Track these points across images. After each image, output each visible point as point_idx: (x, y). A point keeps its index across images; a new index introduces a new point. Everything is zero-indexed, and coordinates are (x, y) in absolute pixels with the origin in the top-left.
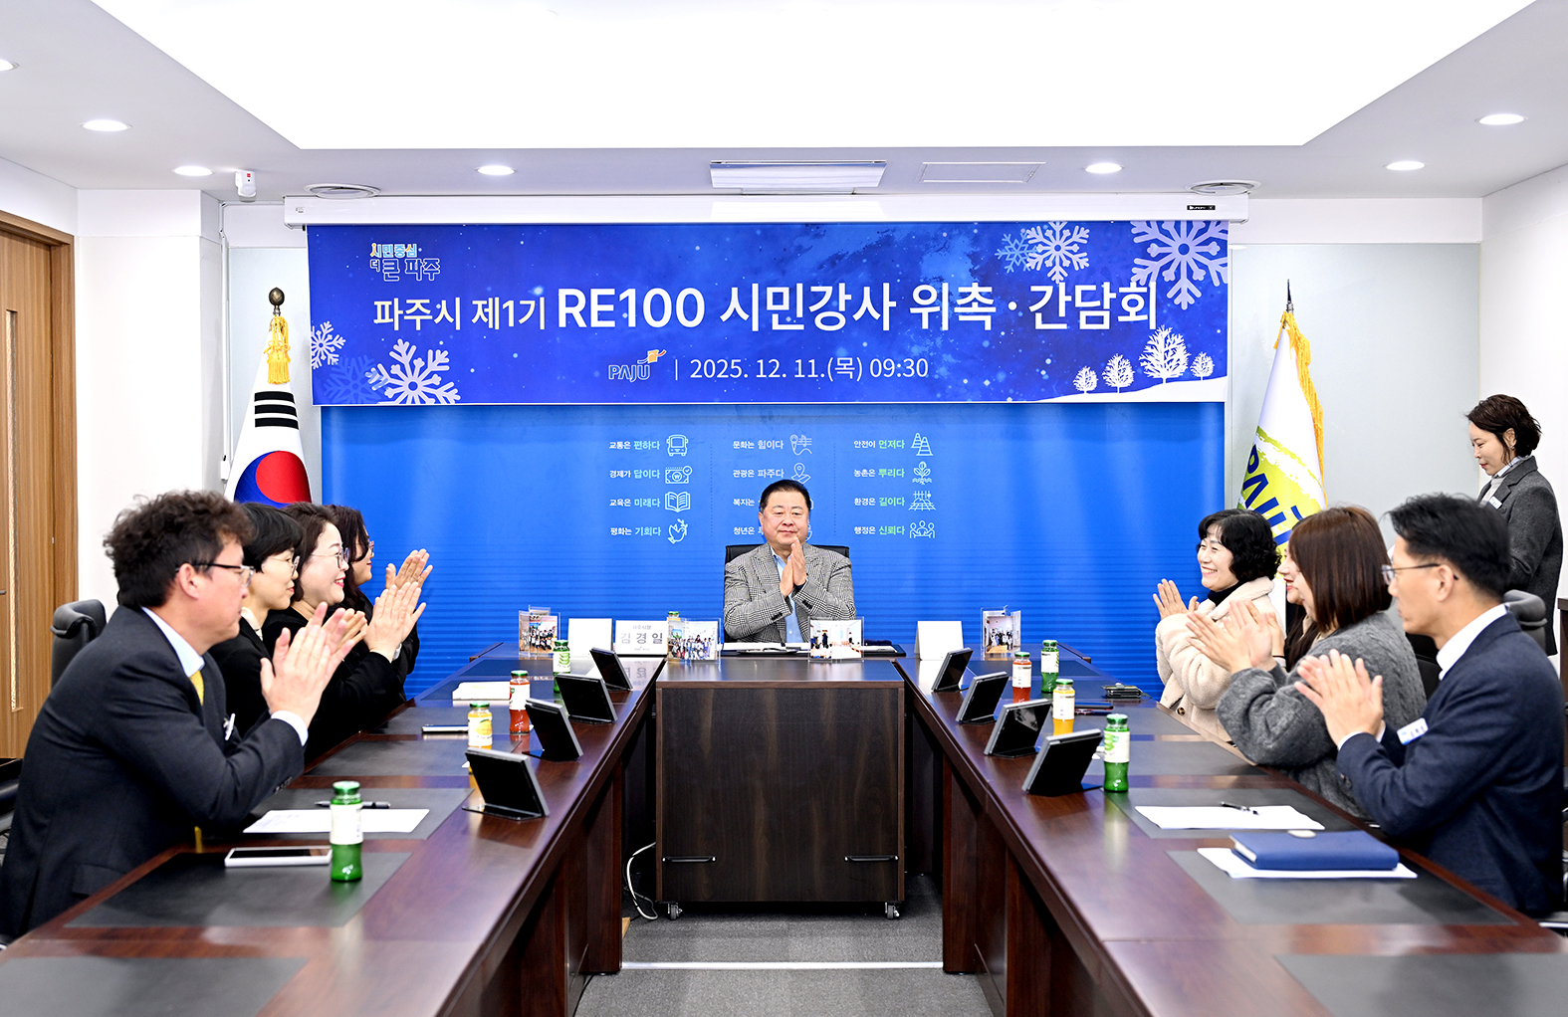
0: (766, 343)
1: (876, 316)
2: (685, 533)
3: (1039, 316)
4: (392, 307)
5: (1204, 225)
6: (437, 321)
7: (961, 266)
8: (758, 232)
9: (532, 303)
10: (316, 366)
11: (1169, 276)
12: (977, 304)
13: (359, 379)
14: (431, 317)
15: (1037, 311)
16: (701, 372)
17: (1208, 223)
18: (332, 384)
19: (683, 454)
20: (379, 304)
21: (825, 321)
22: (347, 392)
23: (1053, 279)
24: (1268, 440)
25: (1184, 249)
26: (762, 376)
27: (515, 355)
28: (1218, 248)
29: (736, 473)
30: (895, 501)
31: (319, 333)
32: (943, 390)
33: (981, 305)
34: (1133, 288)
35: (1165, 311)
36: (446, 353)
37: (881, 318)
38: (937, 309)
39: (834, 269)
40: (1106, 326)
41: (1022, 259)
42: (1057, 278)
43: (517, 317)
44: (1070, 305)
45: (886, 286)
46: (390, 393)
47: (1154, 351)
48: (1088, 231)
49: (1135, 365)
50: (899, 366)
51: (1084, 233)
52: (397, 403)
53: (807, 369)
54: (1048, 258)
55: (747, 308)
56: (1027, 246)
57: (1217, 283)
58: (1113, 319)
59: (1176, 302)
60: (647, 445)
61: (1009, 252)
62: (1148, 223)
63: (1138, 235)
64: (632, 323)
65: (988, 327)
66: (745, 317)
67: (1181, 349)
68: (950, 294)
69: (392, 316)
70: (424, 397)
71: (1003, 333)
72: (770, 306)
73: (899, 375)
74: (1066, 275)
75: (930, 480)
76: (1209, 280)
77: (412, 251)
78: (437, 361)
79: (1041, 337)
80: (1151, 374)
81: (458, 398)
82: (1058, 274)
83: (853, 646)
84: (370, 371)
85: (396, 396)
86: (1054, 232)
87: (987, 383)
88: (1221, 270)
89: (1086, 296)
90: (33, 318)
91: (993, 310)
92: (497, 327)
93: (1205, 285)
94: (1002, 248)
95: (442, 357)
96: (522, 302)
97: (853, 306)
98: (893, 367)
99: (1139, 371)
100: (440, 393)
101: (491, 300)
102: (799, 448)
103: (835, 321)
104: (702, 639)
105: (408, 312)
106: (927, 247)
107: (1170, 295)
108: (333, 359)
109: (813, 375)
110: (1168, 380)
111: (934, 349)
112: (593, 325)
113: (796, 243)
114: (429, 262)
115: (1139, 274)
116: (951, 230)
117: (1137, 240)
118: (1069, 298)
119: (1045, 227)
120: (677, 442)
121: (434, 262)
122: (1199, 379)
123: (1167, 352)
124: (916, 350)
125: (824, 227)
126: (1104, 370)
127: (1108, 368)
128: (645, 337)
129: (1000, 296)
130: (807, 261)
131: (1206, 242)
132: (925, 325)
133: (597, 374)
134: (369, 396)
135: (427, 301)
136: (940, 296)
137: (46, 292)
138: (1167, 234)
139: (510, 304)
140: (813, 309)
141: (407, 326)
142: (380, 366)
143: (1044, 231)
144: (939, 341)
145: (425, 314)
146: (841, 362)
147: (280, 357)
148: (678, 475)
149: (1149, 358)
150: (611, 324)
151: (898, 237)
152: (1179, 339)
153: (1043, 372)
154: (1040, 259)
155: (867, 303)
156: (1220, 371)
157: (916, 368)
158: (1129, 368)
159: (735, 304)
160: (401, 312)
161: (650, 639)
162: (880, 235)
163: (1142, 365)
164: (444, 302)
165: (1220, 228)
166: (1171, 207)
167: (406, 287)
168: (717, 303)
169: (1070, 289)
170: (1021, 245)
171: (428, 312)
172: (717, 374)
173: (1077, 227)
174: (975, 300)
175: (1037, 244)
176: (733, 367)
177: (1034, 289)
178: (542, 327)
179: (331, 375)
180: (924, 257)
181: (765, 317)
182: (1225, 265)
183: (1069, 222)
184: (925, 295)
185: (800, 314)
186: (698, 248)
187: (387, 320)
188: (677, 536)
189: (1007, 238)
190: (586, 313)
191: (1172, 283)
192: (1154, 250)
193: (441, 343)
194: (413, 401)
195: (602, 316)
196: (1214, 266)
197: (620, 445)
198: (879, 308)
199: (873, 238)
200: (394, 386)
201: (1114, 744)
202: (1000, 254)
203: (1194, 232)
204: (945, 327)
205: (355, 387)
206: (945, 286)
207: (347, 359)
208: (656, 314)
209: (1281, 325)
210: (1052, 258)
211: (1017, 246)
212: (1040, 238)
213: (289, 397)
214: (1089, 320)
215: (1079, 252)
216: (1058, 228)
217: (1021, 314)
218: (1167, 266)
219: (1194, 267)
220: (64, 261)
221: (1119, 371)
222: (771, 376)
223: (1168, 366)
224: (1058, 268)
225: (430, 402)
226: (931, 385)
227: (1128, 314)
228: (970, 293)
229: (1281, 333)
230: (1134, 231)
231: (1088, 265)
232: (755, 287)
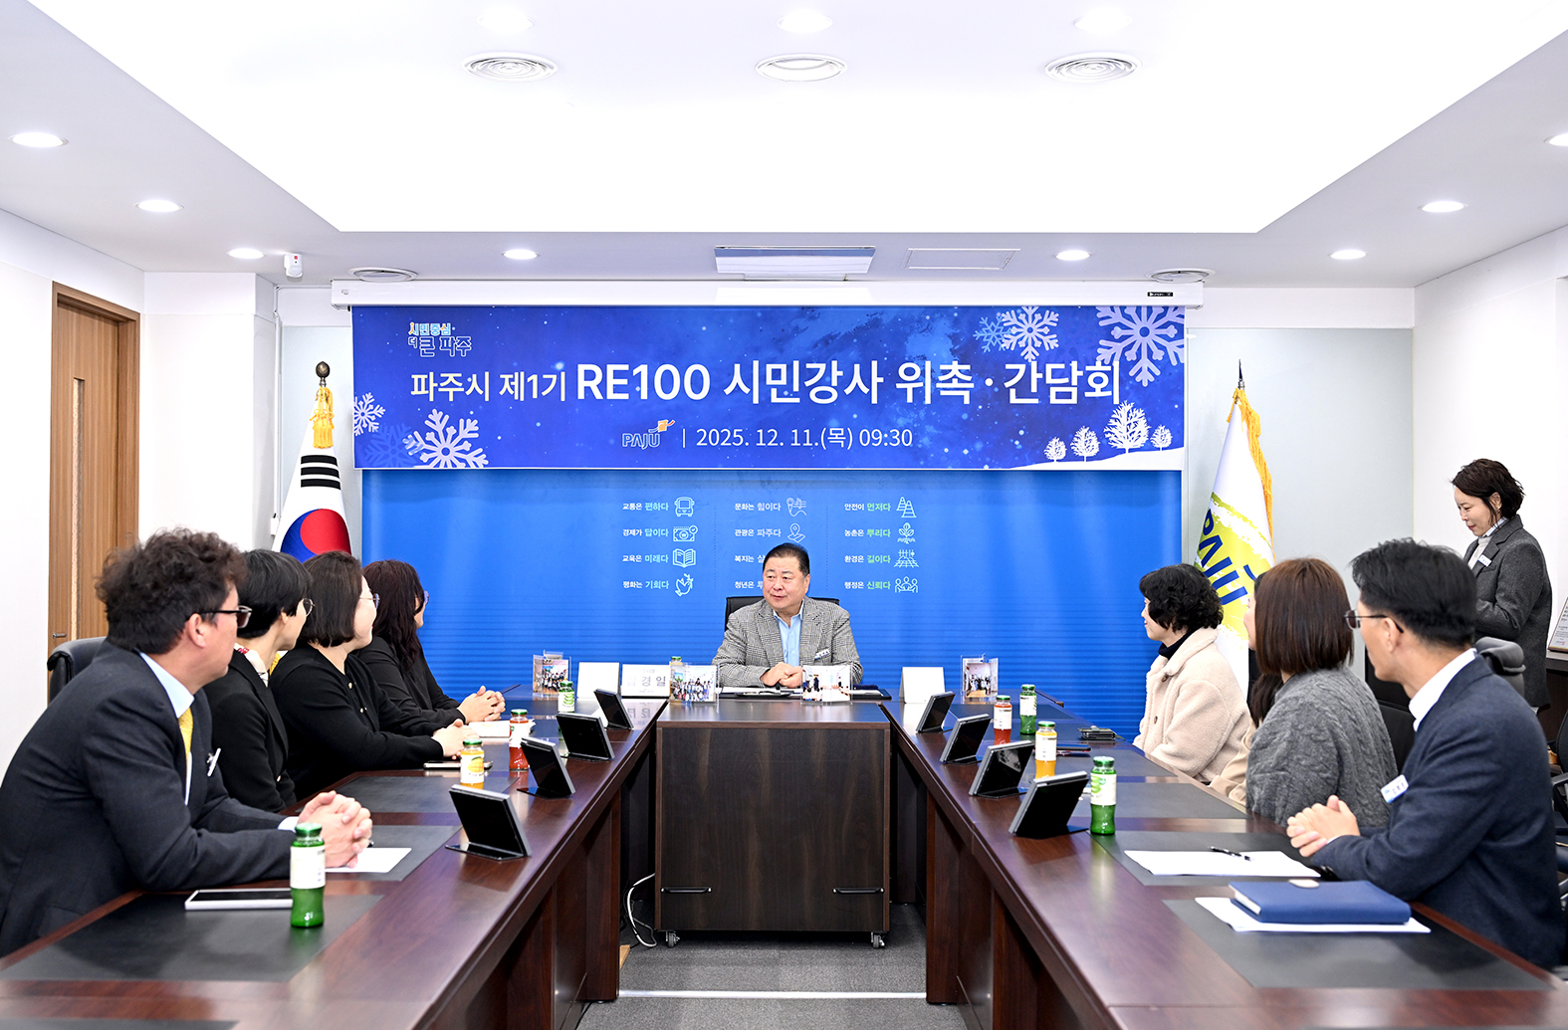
0: (765, 414)
1: (865, 390)
2: (691, 586)
3: (1013, 392)
4: (427, 380)
5: (1162, 310)
6: (468, 393)
7: (941, 345)
8: (759, 315)
9: (554, 377)
10: (358, 433)
11: (1131, 356)
12: (957, 380)
13: (397, 445)
14: (462, 390)
15: (1012, 387)
16: (706, 440)
17: (1166, 308)
18: (372, 449)
19: (690, 515)
20: (416, 377)
21: (819, 395)
22: (386, 457)
23: (1026, 358)
24: (1222, 504)
25: (1145, 332)
26: (761, 444)
27: (538, 424)
28: (1176, 331)
29: (738, 532)
30: (882, 559)
31: (361, 403)
32: (926, 458)
33: (960, 381)
34: (1098, 366)
35: (1127, 388)
36: (476, 422)
37: (870, 392)
38: (920, 385)
39: (827, 348)
40: (1074, 400)
41: (997, 340)
42: (1030, 357)
43: (541, 389)
44: (1041, 382)
45: (874, 364)
46: (425, 457)
47: (1117, 423)
48: (1057, 315)
49: (1101, 436)
50: (886, 436)
51: (1054, 317)
52: (431, 467)
53: (802, 439)
54: (1021, 339)
55: (748, 382)
56: (1002, 328)
57: (1174, 363)
58: (1080, 395)
59: (1138, 379)
60: (657, 506)
61: (986, 334)
62: (1112, 308)
63: (1103, 319)
64: (644, 396)
65: (967, 401)
66: (746, 390)
67: (1142, 423)
68: (932, 371)
69: (427, 388)
70: (456, 462)
71: (980, 407)
72: (769, 381)
73: (886, 444)
74: (1038, 355)
75: (913, 540)
76: (1167, 360)
77: (446, 330)
78: (468, 429)
79: (1015, 410)
80: (1114, 445)
81: (487, 462)
82: (1030, 354)
83: (842, 690)
84: (407, 438)
85: (431, 460)
86: (1027, 316)
87: (966, 452)
88: (1178, 351)
89: (1055, 374)
90: (100, 387)
91: (971, 386)
92: (522, 399)
93: (1164, 364)
94: (980, 330)
95: (472, 425)
96: (545, 376)
97: (844, 381)
98: (880, 437)
99: (1104, 441)
100: (469, 458)
101: (516, 374)
102: (795, 510)
103: (828, 395)
104: (702, 682)
105: (442, 385)
106: (912, 329)
107: (1132, 373)
108: (374, 427)
109: (808, 444)
110: (1131, 450)
111: (918, 420)
112: (608, 398)
113: (793, 324)
114: (461, 340)
115: (1104, 354)
116: (933, 314)
117: (1102, 323)
118: (1041, 376)
119: (1019, 311)
120: (684, 504)
121: (466, 340)
122: (1159, 449)
123: (1129, 425)
124: (901, 422)
125: (819, 310)
126: (1072, 440)
127: (1076, 439)
128: (655, 408)
129: (978, 373)
130: (802, 341)
131: (1165, 326)
132: (910, 399)
133: (612, 442)
134: (405, 460)
135: (460, 375)
136: (923, 373)
137: (113, 363)
138: (1129, 318)
139: (534, 378)
140: (808, 383)
141: (441, 397)
142: (416, 433)
143: (1017, 315)
144: (922, 414)
145: (457, 387)
146: (833, 432)
147: (325, 423)
148: (685, 534)
149: (1113, 430)
150: (625, 396)
151: (886, 319)
152: (1140, 413)
153: (1017, 443)
154: (1014, 340)
155: (857, 379)
156: (1177, 442)
157: (901, 438)
158: (1095, 439)
159: (737, 379)
160: (436, 385)
161: (654, 682)
162: (869, 318)
163: (1107, 436)
164: (474, 376)
165: (1177, 313)
166: (1133, 294)
167: (440, 362)
168: (721, 378)
169: (1041, 367)
170: (996, 327)
171: (460, 384)
172: (720, 442)
173: (1048, 312)
174: (955, 377)
175: (1011, 326)
176: (735, 436)
177: (1008, 366)
178: (563, 399)
179: (372, 441)
180: (909, 338)
181: (765, 390)
182: (1182, 346)
183: (1041, 307)
184: (909, 372)
185: (796, 388)
186: (704, 328)
187: (423, 392)
188: (684, 589)
189: (984, 321)
190: (602, 386)
191: (1134, 363)
192: (1117, 332)
193: (472, 413)
194: (446, 465)
195: (617, 389)
196: (1171, 347)
197: (632, 506)
198: (868, 382)
199: (864, 320)
200: (429, 452)
201: (1101, 786)
202: (978, 335)
203: (1153, 316)
204: (928, 401)
205: (394, 452)
206: (928, 364)
207: (386, 427)
208: (667, 388)
209: (1233, 400)
210: (1025, 339)
211: (993, 328)
212: (1014, 321)
213: (333, 460)
214: (1059, 395)
215: (1049, 334)
216: (1030, 312)
217: (996, 390)
218: (1129, 348)
219: (1154, 348)
220: (130, 336)
221: (1086, 442)
222: (770, 444)
223: (1130, 438)
224: (1030, 348)
225: (461, 466)
226: (915, 453)
227: (1094, 390)
228: (950, 371)
229: (1233, 408)
230: (1099, 315)
231: (1057, 346)
232: (756, 364)
